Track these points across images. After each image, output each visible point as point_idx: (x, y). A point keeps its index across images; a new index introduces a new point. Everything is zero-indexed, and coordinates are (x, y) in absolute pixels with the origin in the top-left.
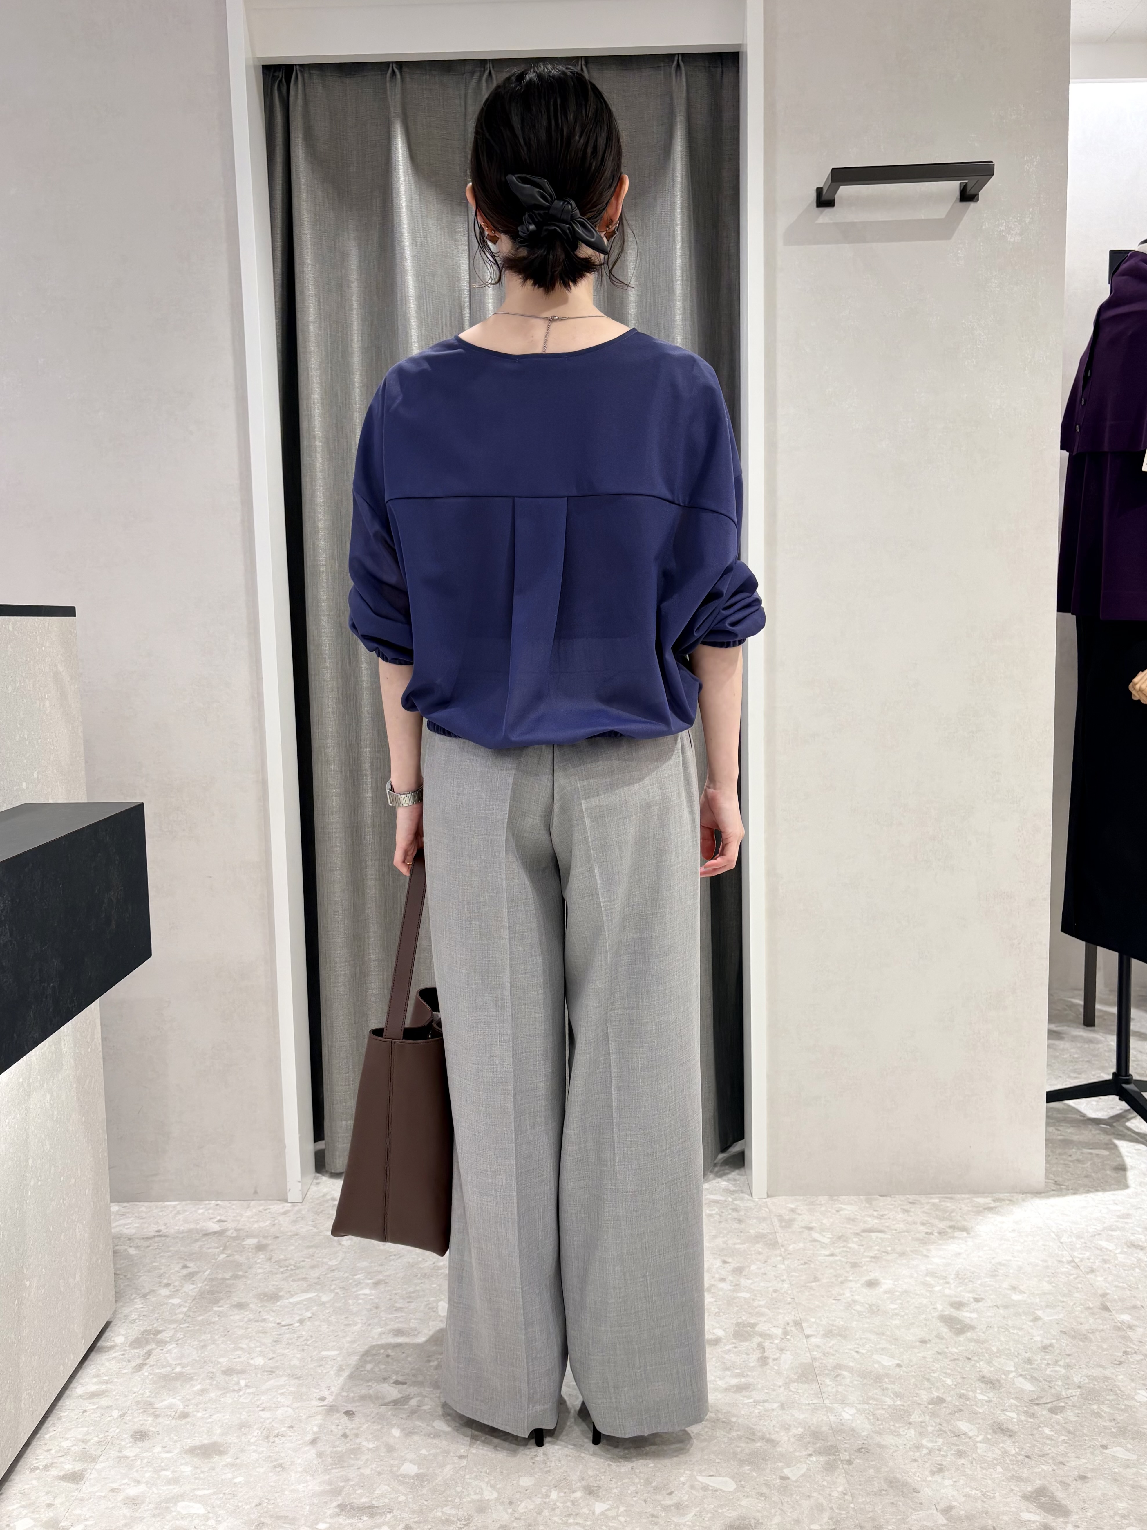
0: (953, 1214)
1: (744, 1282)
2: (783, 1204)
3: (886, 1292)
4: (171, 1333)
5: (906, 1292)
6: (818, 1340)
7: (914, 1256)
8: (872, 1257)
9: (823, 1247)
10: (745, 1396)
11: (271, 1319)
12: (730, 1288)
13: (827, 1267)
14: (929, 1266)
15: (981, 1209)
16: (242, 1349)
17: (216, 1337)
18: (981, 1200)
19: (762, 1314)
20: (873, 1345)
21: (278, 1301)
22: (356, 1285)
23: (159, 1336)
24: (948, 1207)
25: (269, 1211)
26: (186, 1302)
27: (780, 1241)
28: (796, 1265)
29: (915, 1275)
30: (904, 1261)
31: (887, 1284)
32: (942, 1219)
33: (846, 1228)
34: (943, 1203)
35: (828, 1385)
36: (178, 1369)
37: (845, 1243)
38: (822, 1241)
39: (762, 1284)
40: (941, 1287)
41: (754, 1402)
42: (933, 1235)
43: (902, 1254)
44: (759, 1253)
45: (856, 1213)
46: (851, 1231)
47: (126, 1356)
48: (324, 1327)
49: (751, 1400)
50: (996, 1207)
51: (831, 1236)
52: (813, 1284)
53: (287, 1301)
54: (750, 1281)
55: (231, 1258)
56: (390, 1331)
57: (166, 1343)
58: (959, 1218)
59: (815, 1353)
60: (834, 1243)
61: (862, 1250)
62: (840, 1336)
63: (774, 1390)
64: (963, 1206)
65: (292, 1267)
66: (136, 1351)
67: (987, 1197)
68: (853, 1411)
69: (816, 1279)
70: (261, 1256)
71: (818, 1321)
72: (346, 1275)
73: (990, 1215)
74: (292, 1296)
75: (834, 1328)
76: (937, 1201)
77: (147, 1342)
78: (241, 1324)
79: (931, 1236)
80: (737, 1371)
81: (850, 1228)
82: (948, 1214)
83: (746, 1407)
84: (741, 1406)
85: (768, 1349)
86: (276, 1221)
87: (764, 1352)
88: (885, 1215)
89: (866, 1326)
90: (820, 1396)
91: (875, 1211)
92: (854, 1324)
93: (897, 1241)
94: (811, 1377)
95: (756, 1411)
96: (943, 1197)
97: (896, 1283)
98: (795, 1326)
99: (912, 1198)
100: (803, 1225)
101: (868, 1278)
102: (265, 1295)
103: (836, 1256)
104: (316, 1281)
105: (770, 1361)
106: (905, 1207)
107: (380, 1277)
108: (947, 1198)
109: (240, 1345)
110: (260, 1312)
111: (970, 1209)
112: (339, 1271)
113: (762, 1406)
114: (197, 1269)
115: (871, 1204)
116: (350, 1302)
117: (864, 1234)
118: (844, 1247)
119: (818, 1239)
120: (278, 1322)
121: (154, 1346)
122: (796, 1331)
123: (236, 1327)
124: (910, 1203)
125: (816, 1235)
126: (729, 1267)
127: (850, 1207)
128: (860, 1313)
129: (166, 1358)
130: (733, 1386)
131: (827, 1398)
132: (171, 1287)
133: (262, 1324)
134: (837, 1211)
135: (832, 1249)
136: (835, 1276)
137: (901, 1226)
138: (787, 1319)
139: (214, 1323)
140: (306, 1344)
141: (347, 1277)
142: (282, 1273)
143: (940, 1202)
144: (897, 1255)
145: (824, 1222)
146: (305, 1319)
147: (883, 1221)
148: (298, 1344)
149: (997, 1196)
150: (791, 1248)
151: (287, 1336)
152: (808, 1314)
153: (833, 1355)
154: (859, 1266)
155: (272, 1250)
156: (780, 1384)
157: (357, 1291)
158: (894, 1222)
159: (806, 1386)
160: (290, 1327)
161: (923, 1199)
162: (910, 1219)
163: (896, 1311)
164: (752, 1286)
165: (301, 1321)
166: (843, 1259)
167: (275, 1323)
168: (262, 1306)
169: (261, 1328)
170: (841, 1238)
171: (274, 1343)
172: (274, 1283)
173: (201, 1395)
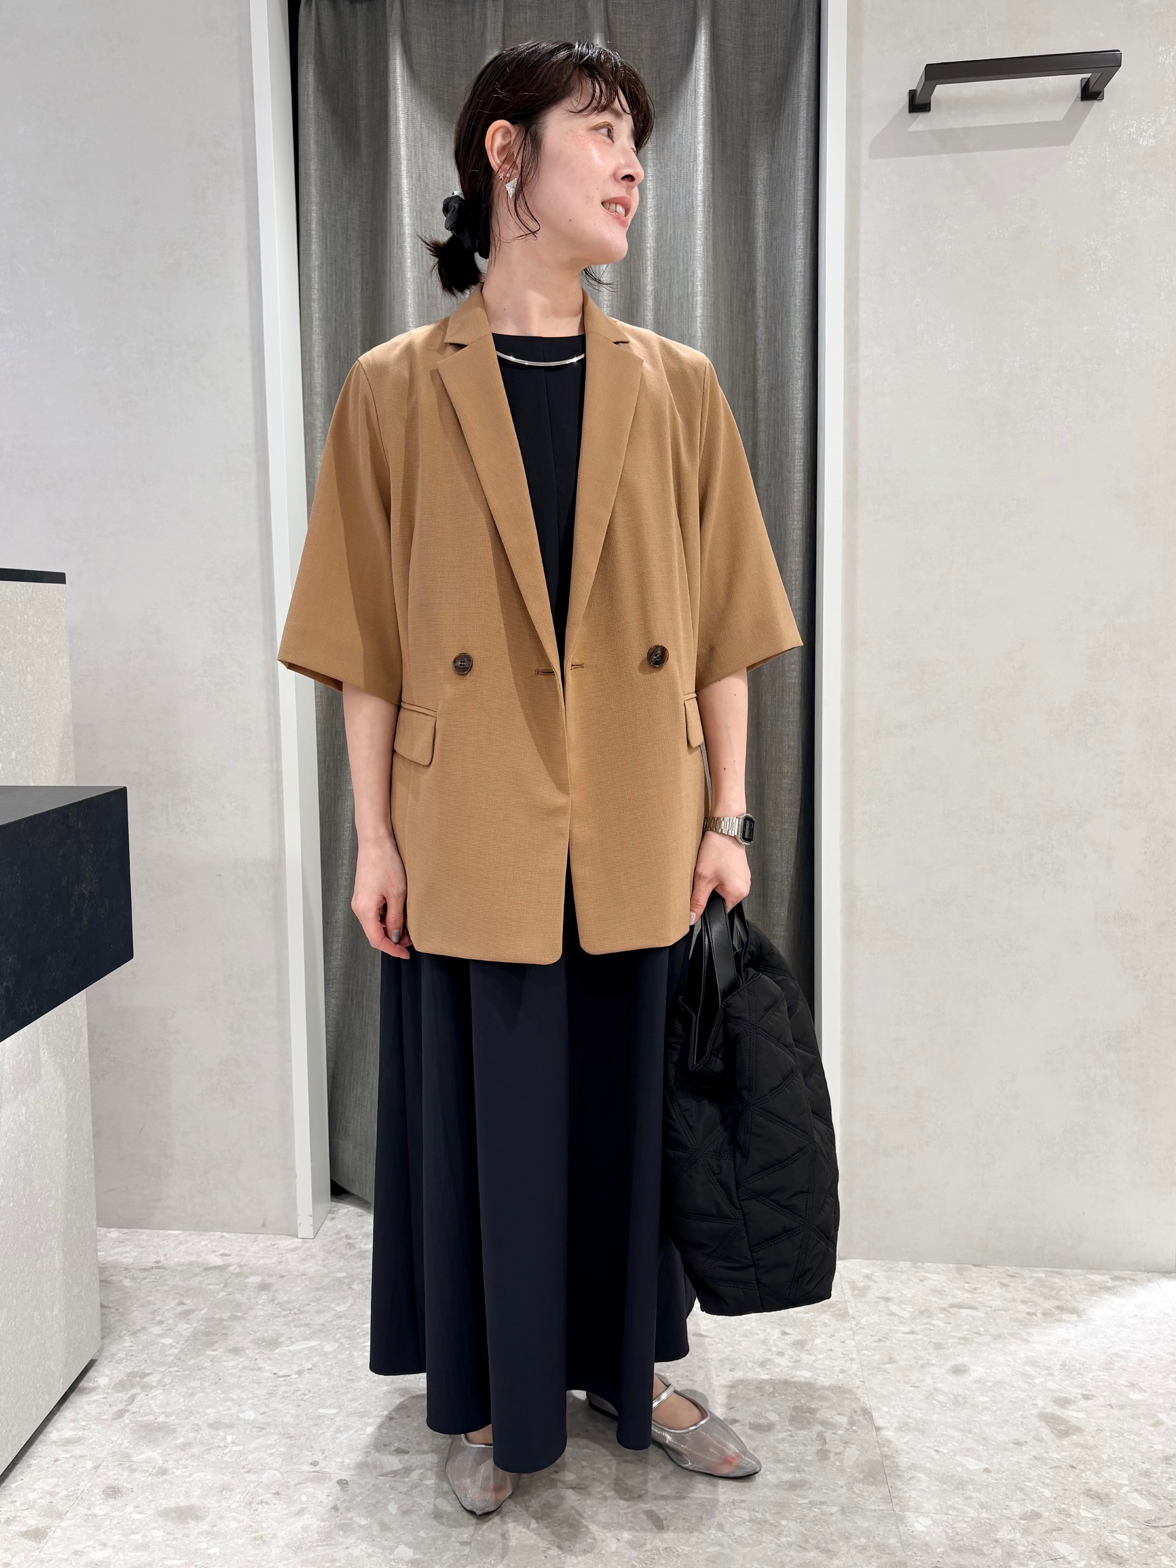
0: (1062, 1292)
1: (807, 1358)
2: (857, 1268)
3: (975, 1382)
4: (158, 1378)
5: (1000, 1382)
6: (891, 1434)
7: (1012, 1340)
8: (960, 1338)
9: (902, 1323)
10: (800, 1496)
11: (268, 1368)
12: (790, 1364)
13: (905, 1346)
14: (1030, 1353)
15: (1096, 1288)
16: (231, 1399)
17: (207, 1385)
18: (1096, 1278)
19: (826, 1399)
20: (956, 1444)
21: (277, 1348)
23: (145, 1380)
24: (1055, 1283)
25: (276, 1246)
27: (851, 1312)
28: (867, 1342)
29: (1013, 1363)
30: (999, 1346)
31: (977, 1371)
32: (1047, 1298)
33: (930, 1301)
34: (1049, 1279)
35: (900, 1489)
36: (161, 1419)
37: (929, 1320)
38: (901, 1315)
39: (827, 1362)
40: (1042, 1380)
41: (810, 1503)
42: (1036, 1315)
43: (998, 1337)
45: (943, 1284)
46: (937, 1306)
47: (108, 1400)
48: (324, 1382)
49: (806, 1501)
50: (1114, 1287)
51: (912, 1310)
52: (888, 1366)
53: (286, 1348)
54: (813, 1358)
55: (231, 1297)
56: (396, 1390)
57: (152, 1388)
58: (1069, 1297)
59: (886, 1449)
60: (915, 1318)
61: (949, 1329)
62: (918, 1430)
63: (834, 1491)
64: (1074, 1283)
65: (296, 1311)
66: (119, 1394)
67: (1103, 1274)
68: (928, 1522)
69: (891, 1360)
70: (264, 1297)
71: (892, 1411)
72: (354, 1323)
73: (1106, 1296)
74: (293, 1343)
75: (911, 1420)
76: (1042, 1275)
77: (132, 1386)
78: (234, 1371)
79: (1034, 1317)
80: (791, 1464)
81: (936, 1302)
82: (1055, 1292)
83: (799, 1508)
84: (793, 1507)
85: (830, 1440)
86: (283, 1259)
87: (825, 1443)
88: (979, 1288)
89: (950, 1420)
90: (889, 1501)
91: (968, 1283)
92: (935, 1417)
93: (991, 1320)
94: (879, 1478)
95: (812, 1515)
96: (1050, 1272)
97: (988, 1371)
98: (864, 1415)
99: (1011, 1270)
100: (880, 1295)
101: (954, 1363)
102: (264, 1340)
103: (917, 1334)
104: (320, 1327)
105: (832, 1455)
106: (1003, 1281)
108: (1055, 1273)
109: (231, 1395)
111: (1082, 1287)
112: (346, 1318)
113: (818, 1509)
114: (193, 1307)
115: (962, 1274)
117: (951, 1310)
118: (927, 1324)
119: (897, 1313)
120: (275, 1372)
121: (138, 1390)
122: (865, 1421)
123: (229, 1374)
124: (1010, 1276)
125: (894, 1308)
126: (790, 1339)
127: (936, 1276)
128: (943, 1405)
129: (149, 1405)
130: (786, 1482)
131: (897, 1504)
132: (164, 1325)
133: (257, 1373)
134: (921, 1281)
135: (913, 1326)
136: (915, 1358)
137: (998, 1303)
138: (855, 1406)
139: (205, 1368)
140: (303, 1400)
141: (355, 1326)
142: (284, 1317)
143: (1046, 1276)
144: (991, 1338)
145: (904, 1292)
146: (304, 1371)
147: (975, 1295)
148: (294, 1398)
149: (1117, 1273)
150: (864, 1321)
151: (283, 1388)
152: (880, 1402)
153: (908, 1453)
154: (944, 1348)
155: (276, 1291)
156: (841, 1483)
158: (989, 1298)
159: (872, 1488)
160: (288, 1378)
161: (1026, 1272)
162: (1009, 1295)
163: (986, 1405)
164: (814, 1364)
165: (300, 1373)
166: (925, 1338)
167: (271, 1372)
168: (258, 1353)
169: (255, 1378)
170: (925, 1312)
171: (268, 1396)
172: (275, 1327)
173: (183, 1450)
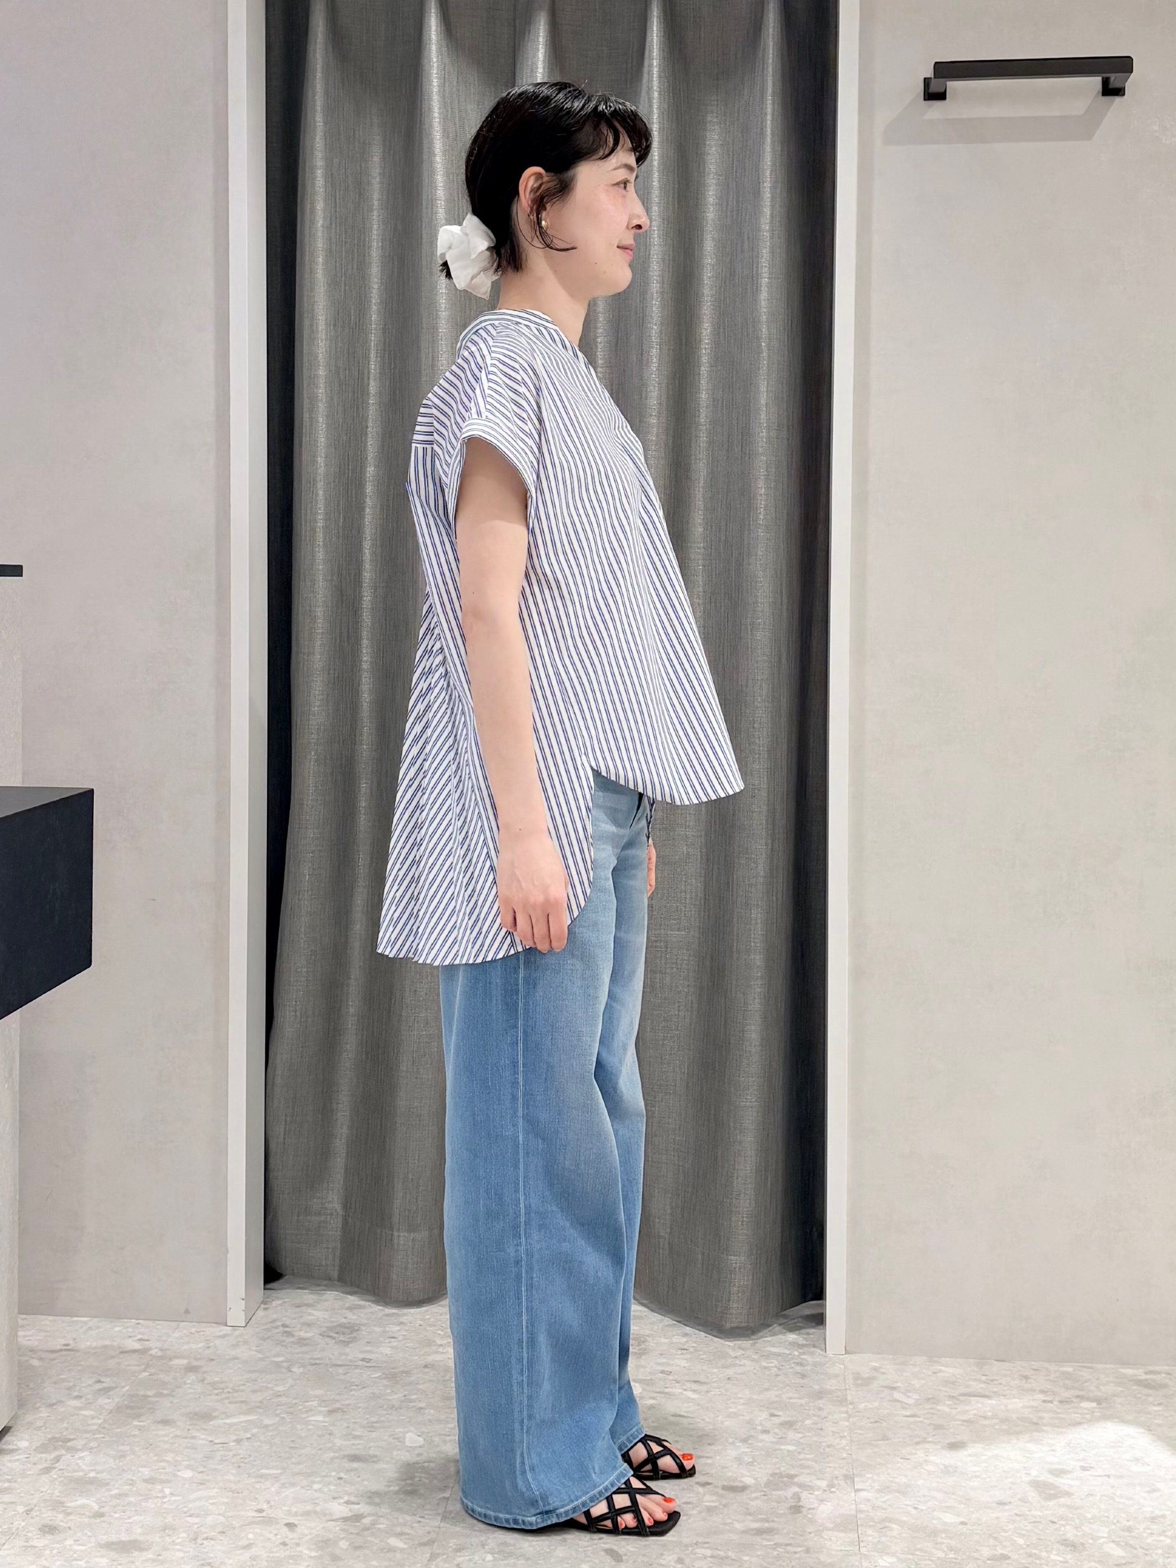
0: (1087, 1384)
1: (792, 1435)
2: (864, 1363)
3: (970, 1456)
4: (83, 1443)
5: (996, 1456)
6: (870, 1494)
7: (1020, 1423)
8: (964, 1421)
9: (904, 1408)
11: (202, 1437)
12: (774, 1440)
13: (902, 1427)
16: (166, 1461)
17: (137, 1449)
18: (1128, 1371)
19: (806, 1467)
20: (937, 1503)
21: (211, 1421)
22: (306, 1411)
23: (69, 1444)
24: (1082, 1376)
25: (202, 1333)
26: (100, 1414)
27: (849, 1398)
28: (863, 1423)
30: (1006, 1427)
31: (975, 1447)
32: (1069, 1388)
33: (939, 1390)
34: (1076, 1372)
35: (870, 1536)
36: (92, 1474)
37: (934, 1406)
38: (907, 1402)
39: (815, 1439)
40: (1043, 1454)
43: (1006, 1420)
44: (820, 1409)
45: (959, 1376)
46: (946, 1394)
47: (31, 1459)
48: (266, 1448)
49: (772, 1543)
51: (918, 1397)
53: (222, 1421)
54: (800, 1435)
55: (155, 1377)
56: (345, 1456)
57: (78, 1450)
58: (1093, 1388)
59: (863, 1506)
60: (919, 1404)
61: (956, 1413)
62: (900, 1492)
64: (1102, 1376)
65: (230, 1390)
66: (43, 1455)
67: (1138, 1368)
68: (893, 1560)
69: (885, 1438)
70: (192, 1377)
71: (875, 1476)
72: (294, 1401)
74: (228, 1417)
76: (1070, 1369)
77: (55, 1449)
78: (166, 1439)
79: (1051, 1405)
80: (761, 1516)
81: (946, 1391)
82: (1079, 1383)
83: (764, 1548)
84: (757, 1547)
85: (805, 1499)
86: (211, 1344)
87: (800, 1501)
88: (996, 1380)
90: (857, 1544)
91: (983, 1375)
92: (920, 1482)
93: (1003, 1407)
94: (851, 1527)
95: (775, 1553)
96: (1080, 1366)
97: (987, 1448)
98: (845, 1480)
99: (1036, 1364)
100: (885, 1385)
101: (953, 1440)
102: (196, 1414)
103: (919, 1417)
104: (259, 1404)
105: (805, 1509)
106: (1025, 1373)
107: (338, 1405)
108: (1085, 1367)
109: (165, 1458)
110: (189, 1430)
112: (286, 1397)
113: (783, 1548)
114: (114, 1385)
115: (981, 1368)
116: (299, 1427)
117: (961, 1398)
118: (931, 1409)
119: (900, 1399)
121: (63, 1452)
122: (844, 1485)
123: (160, 1441)
124: (1035, 1370)
125: (897, 1395)
126: (776, 1420)
127: (950, 1369)
129: (77, 1464)
130: (752, 1529)
131: (865, 1546)
132: (83, 1399)
133: (192, 1441)
134: (934, 1373)
135: (915, 1410)
137: (1015, 1392)
138: (836, 1472)
139: (134, 1436)
140: (243, 1462)
141: (296, 1404)
142: (217, 1394)
143: (1074, 1370)
144: (998, 1421)
145: (913, 1383)
146: (242, 1440)
147: (991, 1386)
148: (233, 1461)
149: (1151, 1368)
150: (862, 1406)
151: (221, 1453)
152: (864, 1470)
153: (885, 1509)
154: (945, 1429)
155: (205, 1372)
156: (811, 1530)
157: (308, 1417)
158: (1006, 1388)
159: (842, 1534)
160: (225, 1445)
161: (1053, 1367)
162: (1027, 1386)
163: (977, 1474)
164: (801, 1441)
165: (238, 1441)
166: (926, 1421)
167: (206, 1440)
168: (191, 1425)
169: (189, 1445)
170: (932, 1400)
171: (206, 1459)
172: (207, 1404)
173: (119, 1499)
